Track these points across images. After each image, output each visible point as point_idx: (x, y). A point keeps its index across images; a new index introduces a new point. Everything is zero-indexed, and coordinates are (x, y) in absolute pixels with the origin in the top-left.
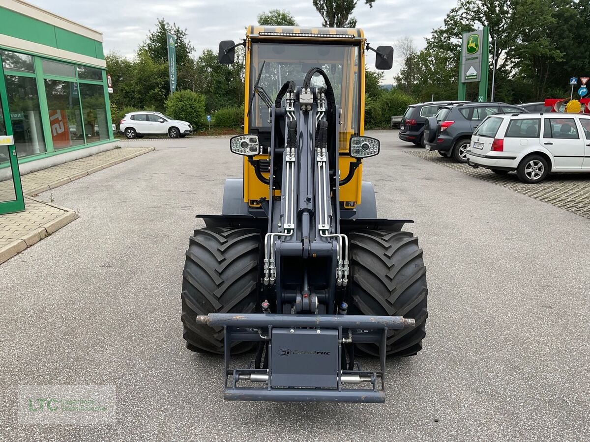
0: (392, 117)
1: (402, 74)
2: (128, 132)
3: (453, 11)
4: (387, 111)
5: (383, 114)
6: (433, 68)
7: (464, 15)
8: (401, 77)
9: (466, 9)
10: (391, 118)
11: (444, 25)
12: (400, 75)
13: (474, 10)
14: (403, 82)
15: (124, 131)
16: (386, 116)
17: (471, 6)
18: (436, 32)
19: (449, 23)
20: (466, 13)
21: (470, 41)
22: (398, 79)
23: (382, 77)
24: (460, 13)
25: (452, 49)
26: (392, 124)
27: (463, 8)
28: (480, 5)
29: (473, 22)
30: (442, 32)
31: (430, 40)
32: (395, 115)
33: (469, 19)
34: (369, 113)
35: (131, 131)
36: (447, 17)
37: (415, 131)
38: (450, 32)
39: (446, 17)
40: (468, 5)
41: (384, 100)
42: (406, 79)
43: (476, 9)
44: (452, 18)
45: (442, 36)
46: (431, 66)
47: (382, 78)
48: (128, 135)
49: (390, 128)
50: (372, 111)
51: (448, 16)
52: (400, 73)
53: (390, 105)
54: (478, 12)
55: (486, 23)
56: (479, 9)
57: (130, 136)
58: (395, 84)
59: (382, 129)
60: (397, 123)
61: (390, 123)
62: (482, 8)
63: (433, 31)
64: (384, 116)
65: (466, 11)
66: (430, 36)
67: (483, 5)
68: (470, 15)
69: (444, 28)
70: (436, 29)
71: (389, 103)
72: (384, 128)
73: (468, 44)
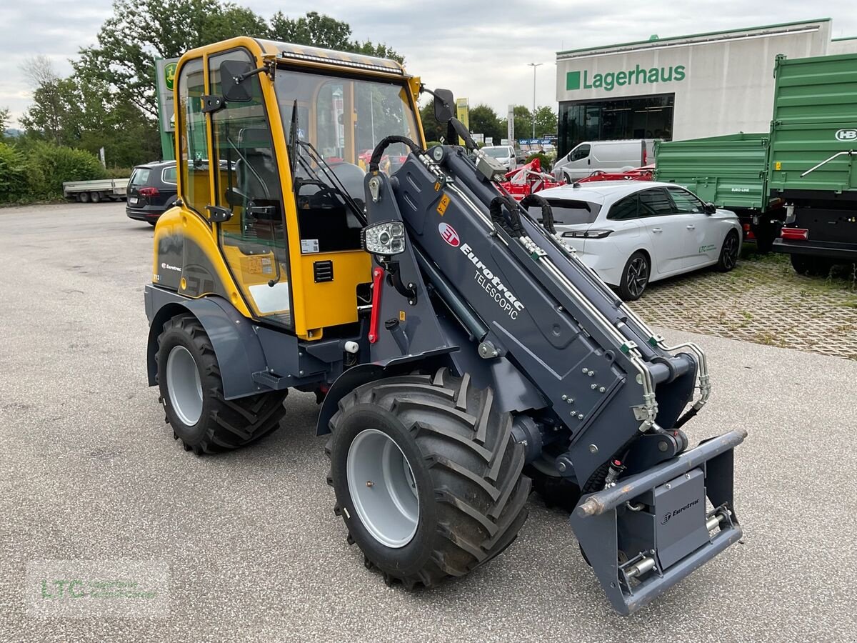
0: (64, 184)
1: (31, 114)
3: (109, 23)
4: (52, 174)
5: (46, 179)
6: (82, 107)
7: (127, 31)
8: (31, 119)
9: (129, 23)
10: (62, 185)
11: (99, 43)
12: (28, 116)
13: (141, 25)
14: (35, 127)
16: (52, 182)
17: (136, 19)
18: (85, 52)
19: (106, 40)
20: (130, 29)
21: (170, 72)
22: (27, 123)
23: (8, 118)
24: (120, 27)
25: (117, 80)
26: (66, 195)
27: (123, 20)
28: (148, 19)
29: (142, 42)
30: (96, 54)
31: (79, 64)
32: (67, 181)
33: (135, 38)
34: (22, 177)
36: (102, 31)
37: (157, 205)
38: (108, 55)
39: (100, 32)
40: (131, 16)
41: (44, 156)
42: (41, 122)
43: (144, 24)
44: (111, 34)
45: (97, 60)
46: (79, 104)
47: (6, 120)
49: (63, 202)
50: (29, 174)
51: (104, 30)
52: (28, 113)
53: (55, 164)
54: (147, 27)
55: (161, 46)
56: (148, 24)
58: (23, 129)
59: (50, 203)
60: (76, 193)
61: (63, 194)
62: (152, 24)
63: (80, 50)
64: (49, 182)
65: (129, 25)
66: (78, 58)
67: (153, 20)
68: (136, 32)
69: (98, 47)
70: (85, 48)
71: (53, 160)
72: (54, 202)
73: (167, 76)
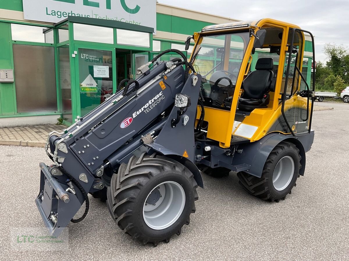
2: (345, 98)
15: (342, 98)
35: (347, 98)
48: (345, 100)
57: (346, 101)
